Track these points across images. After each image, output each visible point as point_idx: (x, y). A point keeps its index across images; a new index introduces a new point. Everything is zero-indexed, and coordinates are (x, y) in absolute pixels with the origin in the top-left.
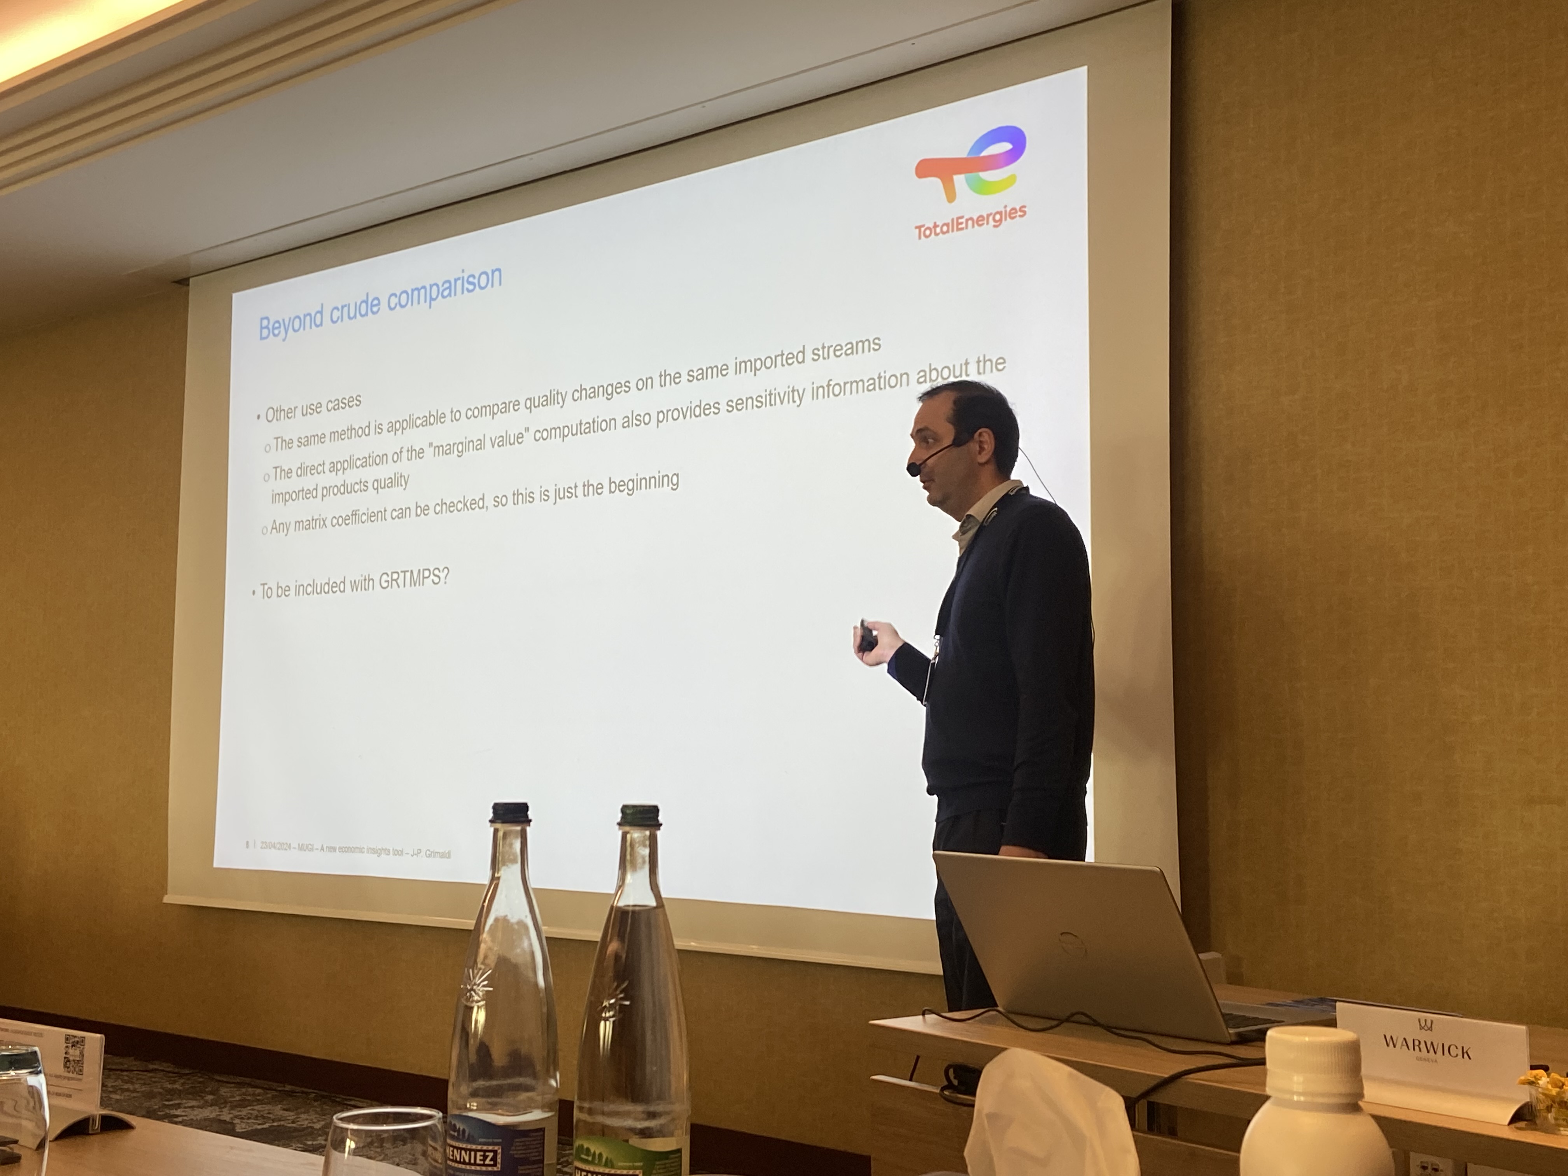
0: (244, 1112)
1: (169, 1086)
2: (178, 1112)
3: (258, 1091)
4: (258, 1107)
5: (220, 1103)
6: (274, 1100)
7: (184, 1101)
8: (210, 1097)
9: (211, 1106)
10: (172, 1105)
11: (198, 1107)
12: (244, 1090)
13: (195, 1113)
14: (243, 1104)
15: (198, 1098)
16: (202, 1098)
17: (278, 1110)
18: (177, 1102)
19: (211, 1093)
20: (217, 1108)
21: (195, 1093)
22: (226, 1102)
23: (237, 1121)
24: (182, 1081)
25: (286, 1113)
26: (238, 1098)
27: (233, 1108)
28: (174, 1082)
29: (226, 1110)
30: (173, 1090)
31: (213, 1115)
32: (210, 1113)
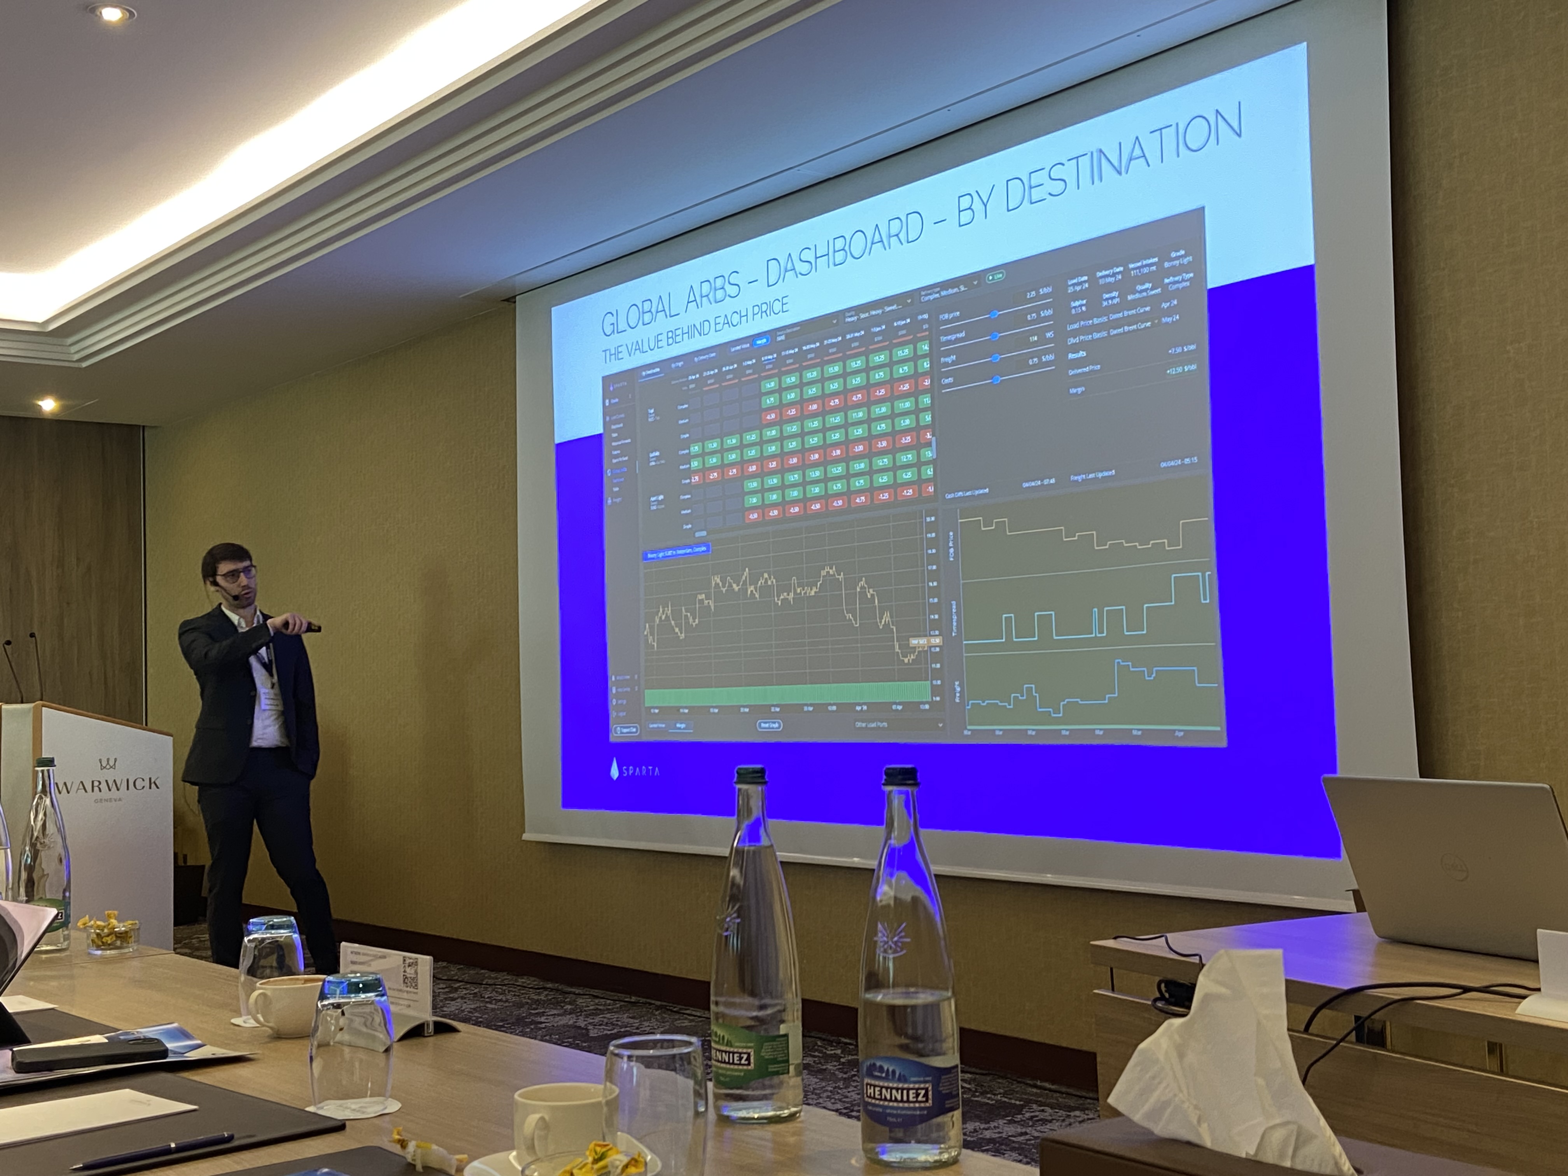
0: (597, 1019)
1: (536, 997)
2: (543, 1019)
3: (608, 1002)
4: (608, 1016)
5: (577, 1011)
7: (547, 1010)
8: (569, 1007)
9: (570, 1014)
10: (536, 1013)
11: (559, 1015)
12: (597, 1001)
13: (557, 1019)
14: (595, 1012)
15: (559, 1007)
16: (562, 1007)
18: (541, 1011)
19: (570, 1003)
20: (574, 1016)
21: (557, 1004)
22: (581, 1011)
23: (590, 1027)
24: (546, 993)
25: (631, 1021)
26: (591, 1008)
27: (587, 1016)
28: (539, 994)
29: (582, 1017)
30: (538, 1000)
31: (571, 1022)
32: (569, 1020)
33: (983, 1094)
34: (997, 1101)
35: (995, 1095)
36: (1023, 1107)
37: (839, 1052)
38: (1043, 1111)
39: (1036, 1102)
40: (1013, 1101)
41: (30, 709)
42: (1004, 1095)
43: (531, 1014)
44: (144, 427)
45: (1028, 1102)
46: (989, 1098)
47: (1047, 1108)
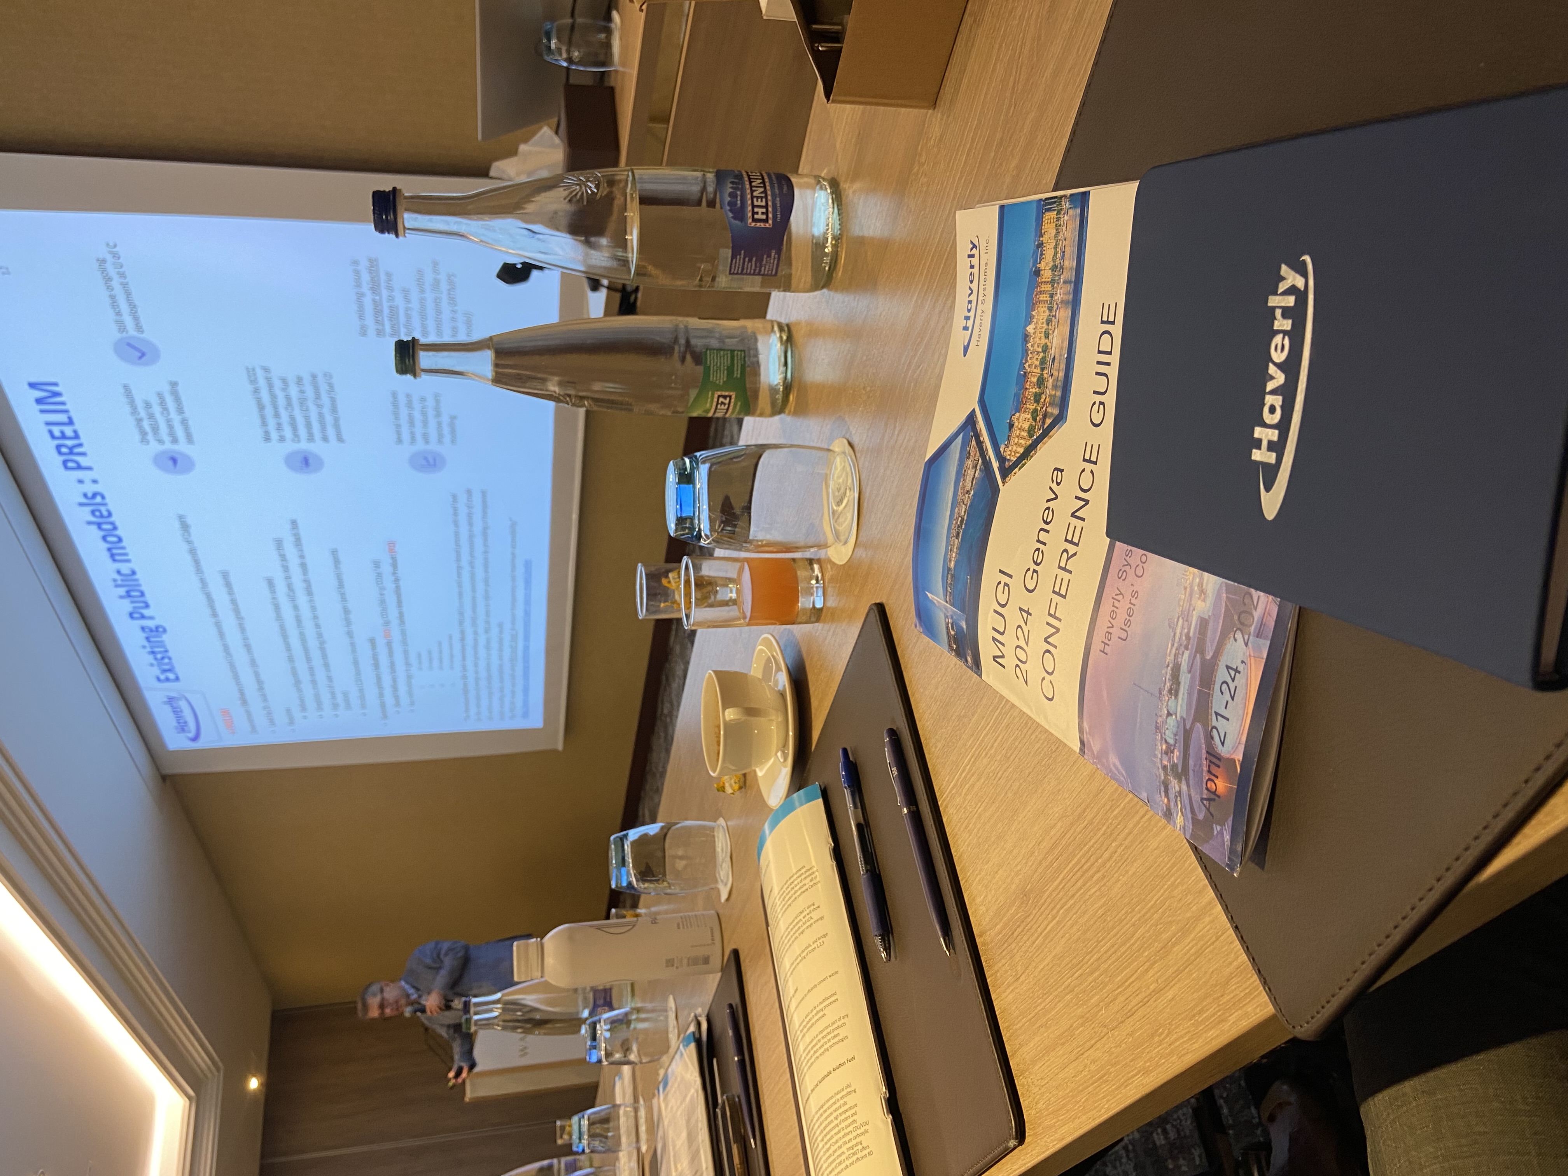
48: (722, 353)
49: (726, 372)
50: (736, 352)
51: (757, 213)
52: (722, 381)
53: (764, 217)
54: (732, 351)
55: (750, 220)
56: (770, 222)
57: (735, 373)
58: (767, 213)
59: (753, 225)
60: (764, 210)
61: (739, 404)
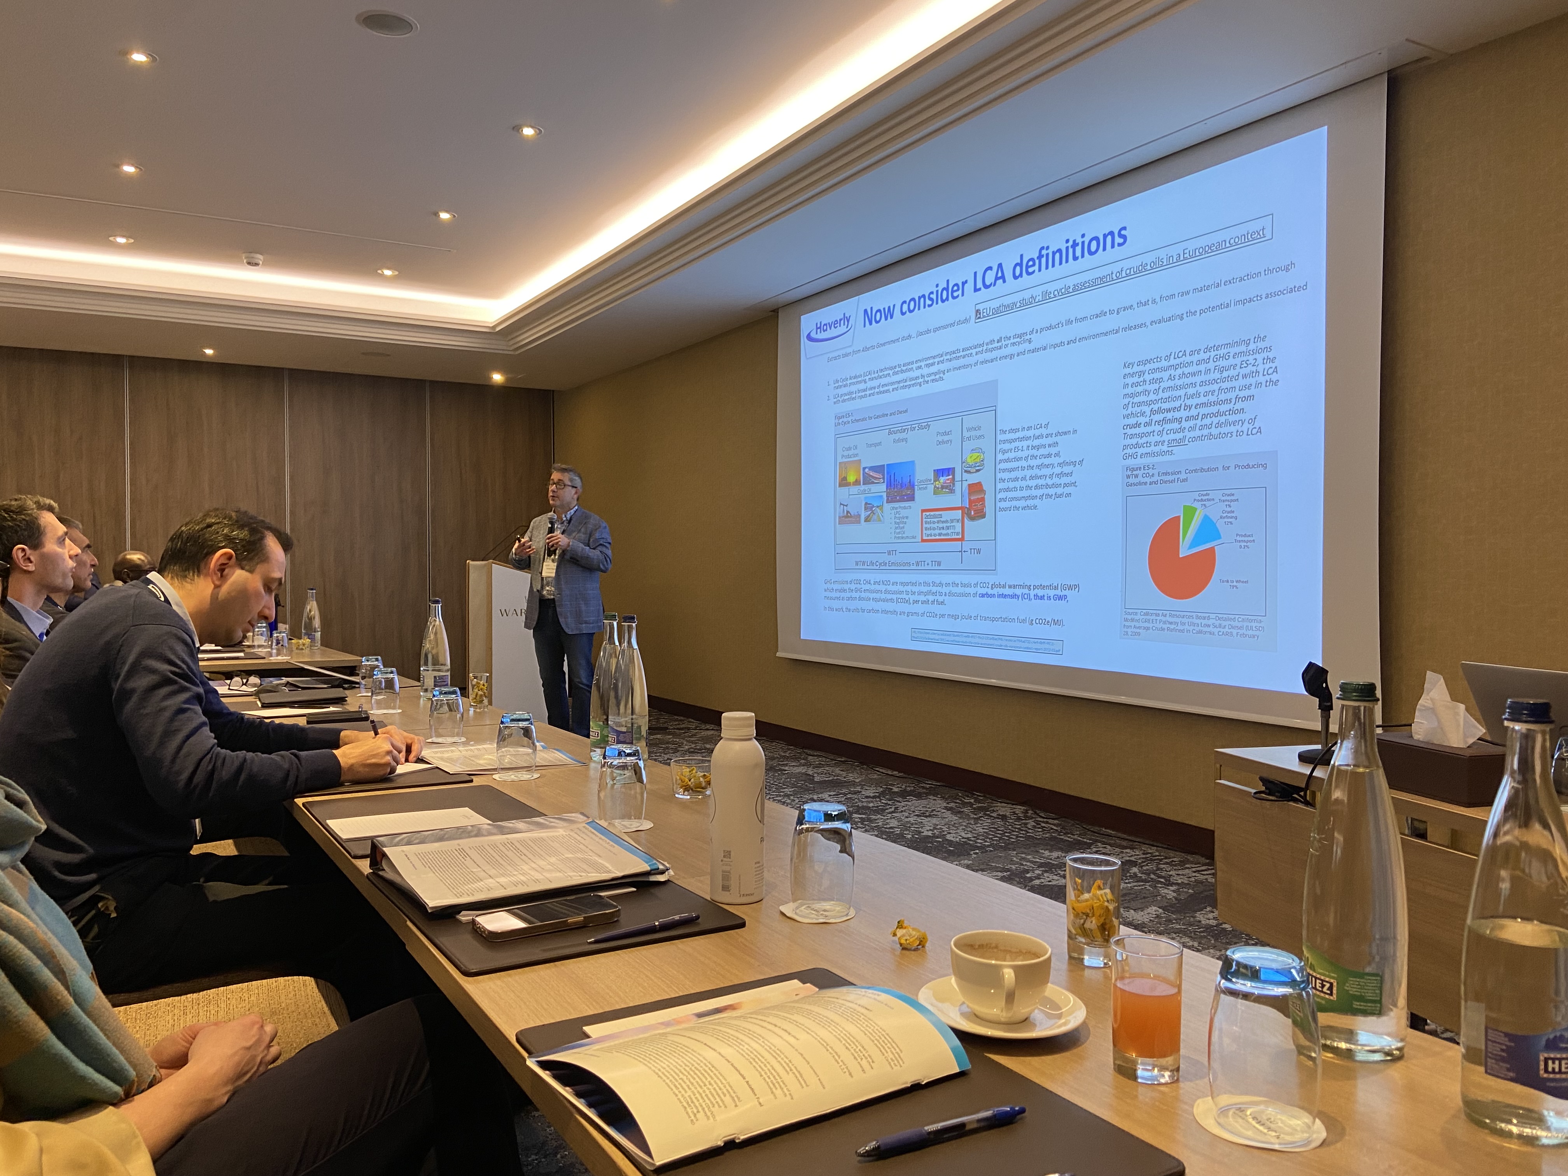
0: (820, 770)
2: (786, 768)
3: (828, 760)
4: (827, 768)
5: (808, 765)
6: (836, 765)
8: (803, 761)
9: (803, 766)
12: (820, 759)
13: (796, 768)
14: (819, 766)
16: (799, 761)
17: (837, 771)
19: (804, 759)
20: (806, 767)
21: (796, 759)
23: (816, 775)
24: (789, 752)
25: (842, 772)
26: (817, 763)
27: (814, 768)
28: (785, 752)
29: (811, 769)
31: (804, 771)
32: (802, 770)
33: (1065, 834)
34: (1074, 839)
35: (1073, 835)
36: (1091, 844)
37: (972, 801)
38: (1105, 847)
39: (1100, 842)
40: (1085, 840)
41: (485, 565)
42: (1080, 835)
43: (779, 764)
44: (553, 391)
45: (1097, 841)
46: (1069, 837)
47: (1108, 847)
48: (1378, 992)
49: (1359, 994)
50: (1379, 1005)
51: (1554, 1063)
52: (1349, 989)
53: (1550, 1069)
54: (1380, 1002)
55: (1546, 1055)
56: (1545, 1075)
57: (1358, 1003)
58: (1554, 1072)
59: (1542, 1058)
60: (1557, 1070)
61: (1323, 1002)
